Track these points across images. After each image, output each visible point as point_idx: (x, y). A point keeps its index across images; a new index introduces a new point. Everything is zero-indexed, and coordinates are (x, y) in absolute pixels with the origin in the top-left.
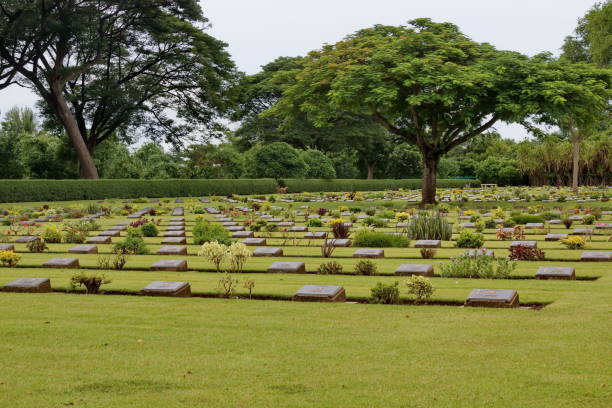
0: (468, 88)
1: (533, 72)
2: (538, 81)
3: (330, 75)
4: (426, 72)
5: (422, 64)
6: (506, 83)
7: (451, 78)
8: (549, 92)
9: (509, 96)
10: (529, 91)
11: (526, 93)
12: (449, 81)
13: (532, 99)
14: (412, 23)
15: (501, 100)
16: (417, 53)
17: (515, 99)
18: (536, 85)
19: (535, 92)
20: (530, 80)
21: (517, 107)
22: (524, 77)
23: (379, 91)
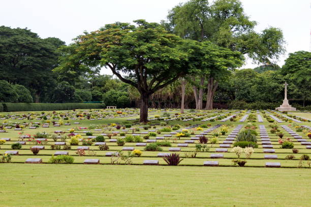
0: (178, 61)
1: (207, 53)
2: (211, 57)
3: (97, 50)
4: (154, 51)
5: (152, 47)
6: (193, 58)
7: (168, 55)
8: (218, 64)
9: (195, 65)
10: (206, 63)
11: (205, 64)
12: (167, 56)
13: (208, 67)
14: (135, 22)
15: (191, 67)
16: (145, 40)
17: (198, 67)
18: (210, 60)
19: (210, 64)
20: (206, 57)
21: (200, 71)
22: (203, 55)
23: (130, 61)
